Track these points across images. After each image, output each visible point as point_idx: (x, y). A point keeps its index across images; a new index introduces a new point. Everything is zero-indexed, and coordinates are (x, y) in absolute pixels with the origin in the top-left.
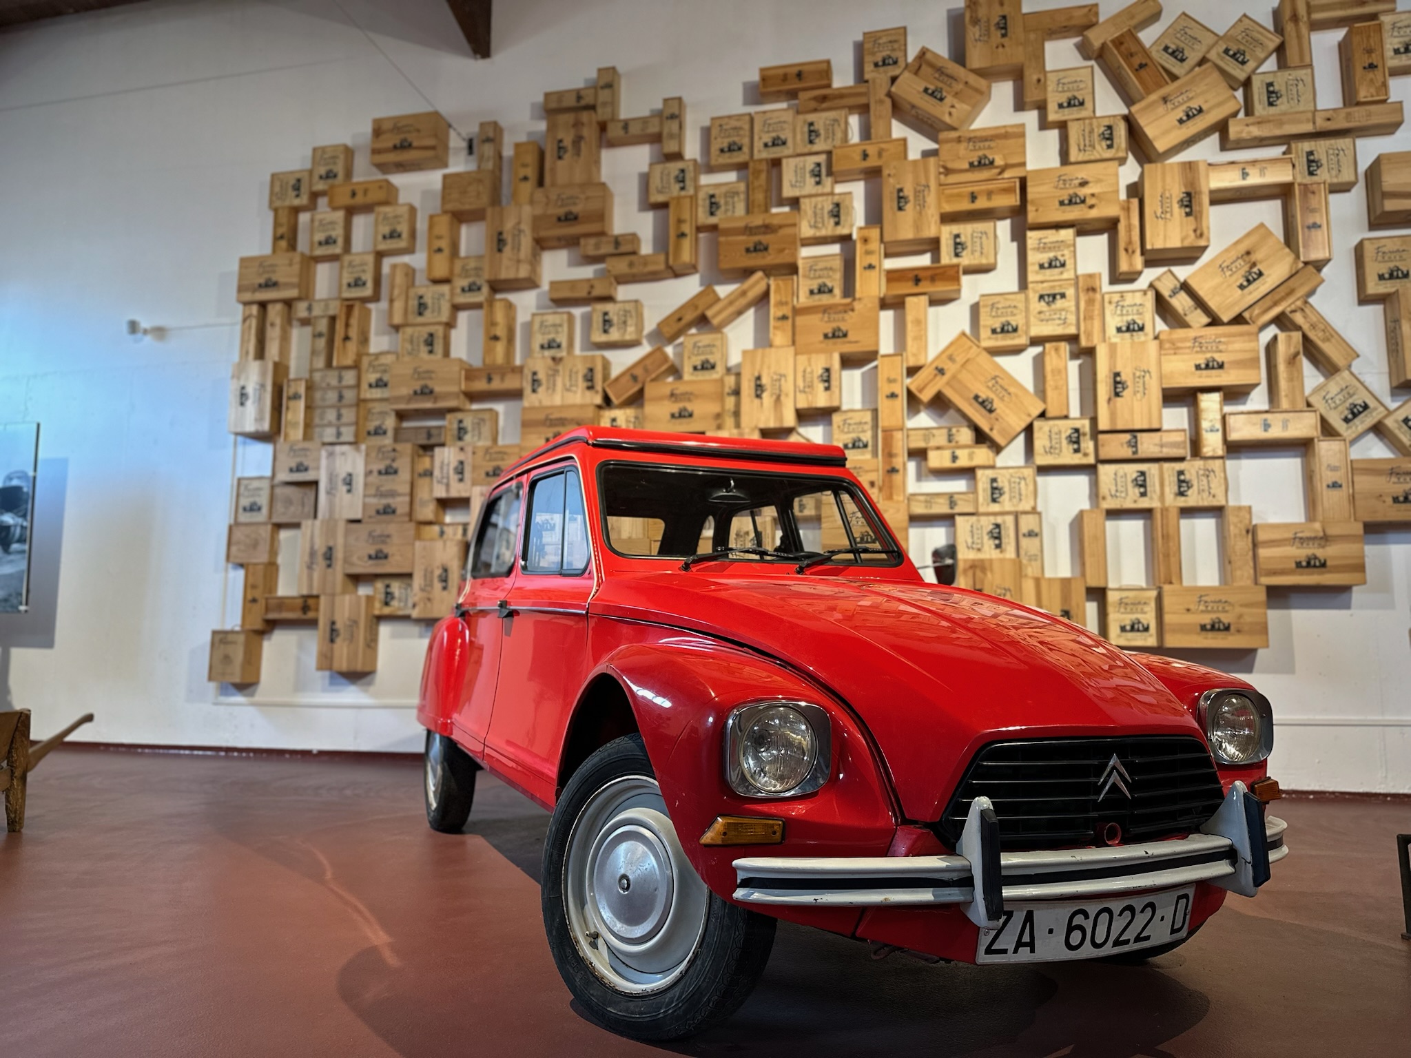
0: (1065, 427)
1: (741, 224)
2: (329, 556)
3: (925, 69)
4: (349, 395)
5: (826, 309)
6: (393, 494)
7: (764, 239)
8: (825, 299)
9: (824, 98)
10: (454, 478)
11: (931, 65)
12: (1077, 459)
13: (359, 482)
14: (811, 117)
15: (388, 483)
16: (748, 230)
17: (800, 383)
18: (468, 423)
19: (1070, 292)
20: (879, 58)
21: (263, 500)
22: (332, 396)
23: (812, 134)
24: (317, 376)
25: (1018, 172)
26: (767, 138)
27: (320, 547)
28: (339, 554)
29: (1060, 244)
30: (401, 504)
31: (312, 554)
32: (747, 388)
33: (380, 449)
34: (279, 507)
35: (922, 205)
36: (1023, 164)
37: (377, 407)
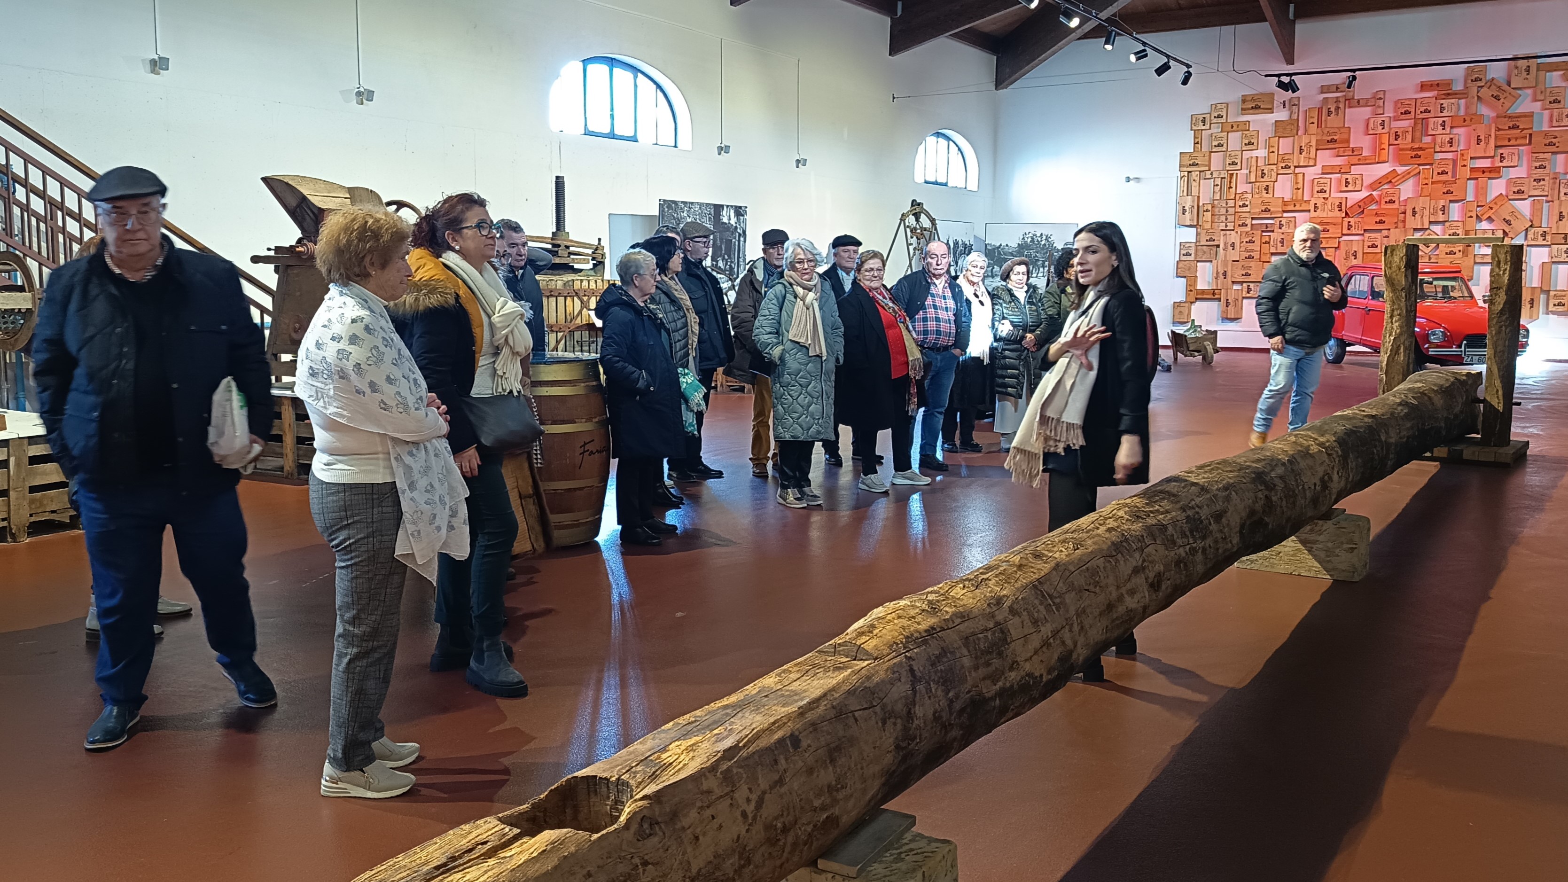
0: (1541, 231)
1: (1410, 146)
2: (1225, 274)
3: (1493, 87)
4: (1231, 211)
5: (1445, 182)
6: (1252, 251)
7: (1419, 153)
8: (1444, 178)
9: (1449, 94)
10: (1279, 245)
11: (1495, 85)
12: (1544, 243)
13: (1237, 245)
14: (1442, 102)
15: (1250, 246)
16: (1412, 149)
17: (1432, 210)
18: (1283, 222)
19: (1547, 178)
20: (1473, 78)
21: (1192, 252)
22: (1223, 211)
23: (1442, 109)
24: (1216, 202)
25: (1530, 131)
26: (1422, 109)
27: (1221, 271)
28: (1229, 274)
29: (1544, 159)
30: (1256, 255)
31: (1217, 273)
32: (1409, 212)
33: (1247, 233)
34: (1200, 254)
35: (1487, 143)
36: (1532, 128)
37: (1244, 215)
